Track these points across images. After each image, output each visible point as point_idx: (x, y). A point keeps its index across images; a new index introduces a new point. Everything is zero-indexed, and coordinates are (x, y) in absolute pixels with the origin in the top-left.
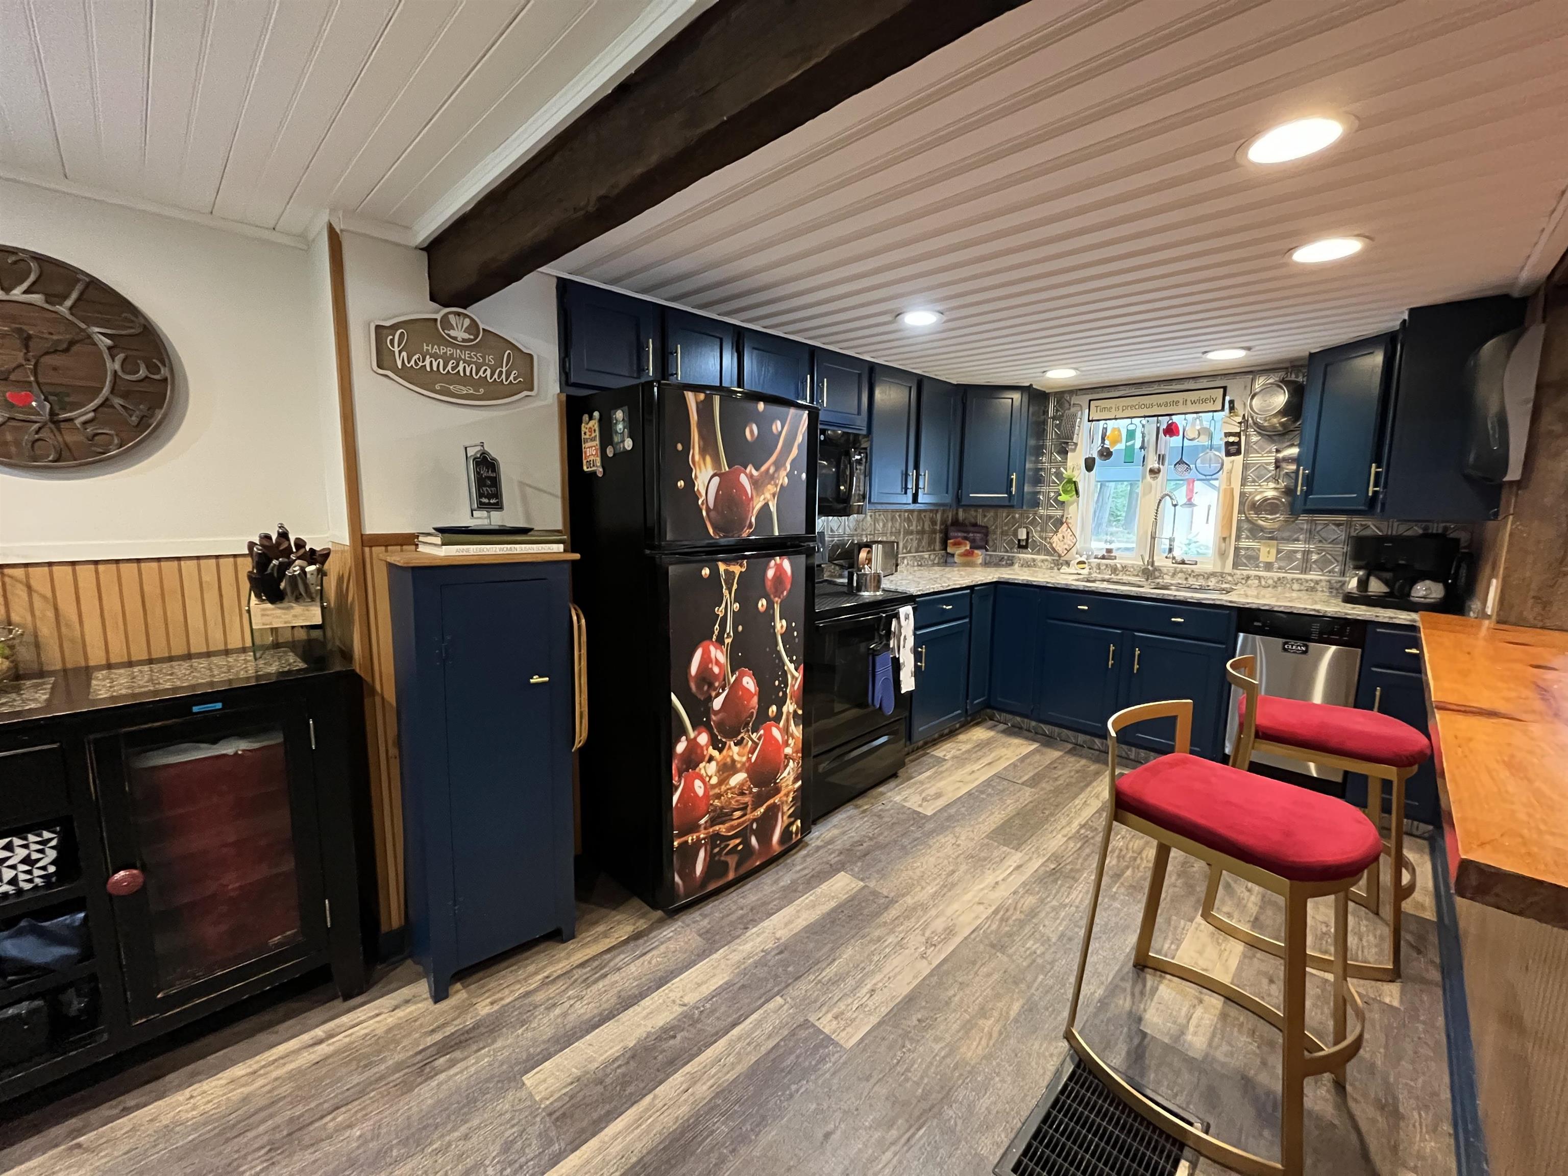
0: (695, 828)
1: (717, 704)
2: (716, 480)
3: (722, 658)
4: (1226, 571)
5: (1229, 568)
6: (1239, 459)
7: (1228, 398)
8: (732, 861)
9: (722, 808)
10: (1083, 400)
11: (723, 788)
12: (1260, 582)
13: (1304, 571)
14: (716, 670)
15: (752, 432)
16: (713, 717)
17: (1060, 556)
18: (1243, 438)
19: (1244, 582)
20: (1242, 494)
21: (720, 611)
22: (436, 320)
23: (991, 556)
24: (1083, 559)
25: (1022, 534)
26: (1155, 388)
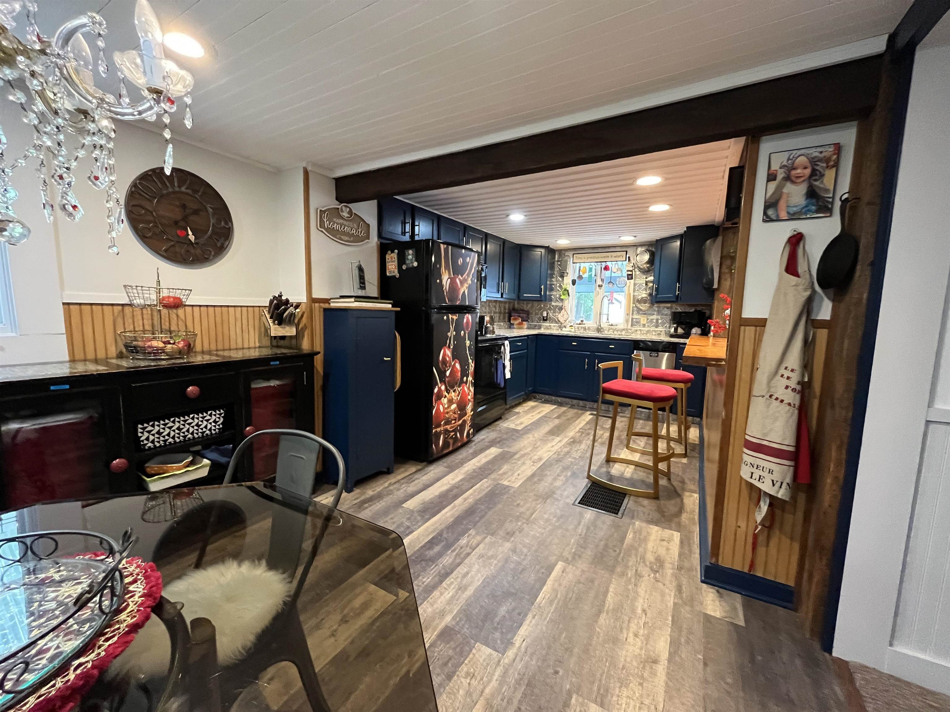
0: (439, 425)
2: (449, 280)
3: (449, 354)
5: (629, 327)
6: (632, 281)
7: (628, 256)
8: (451, 441)
9: (449, 418)
10: (570, 254)
11: (449, 410)
12: (641, 332)
13: (657, 327)
14: (448, 359)
15: (460, 261)
16: (447, 379)
17: (561, 324)
18: (633, 272)
19: (635, 332)
20: (634, 296)
21: (449, 334)
22: (338, 208)
23: (530, 323)
24: (572, 324)
25: (545, 314)
26: (600, 250)
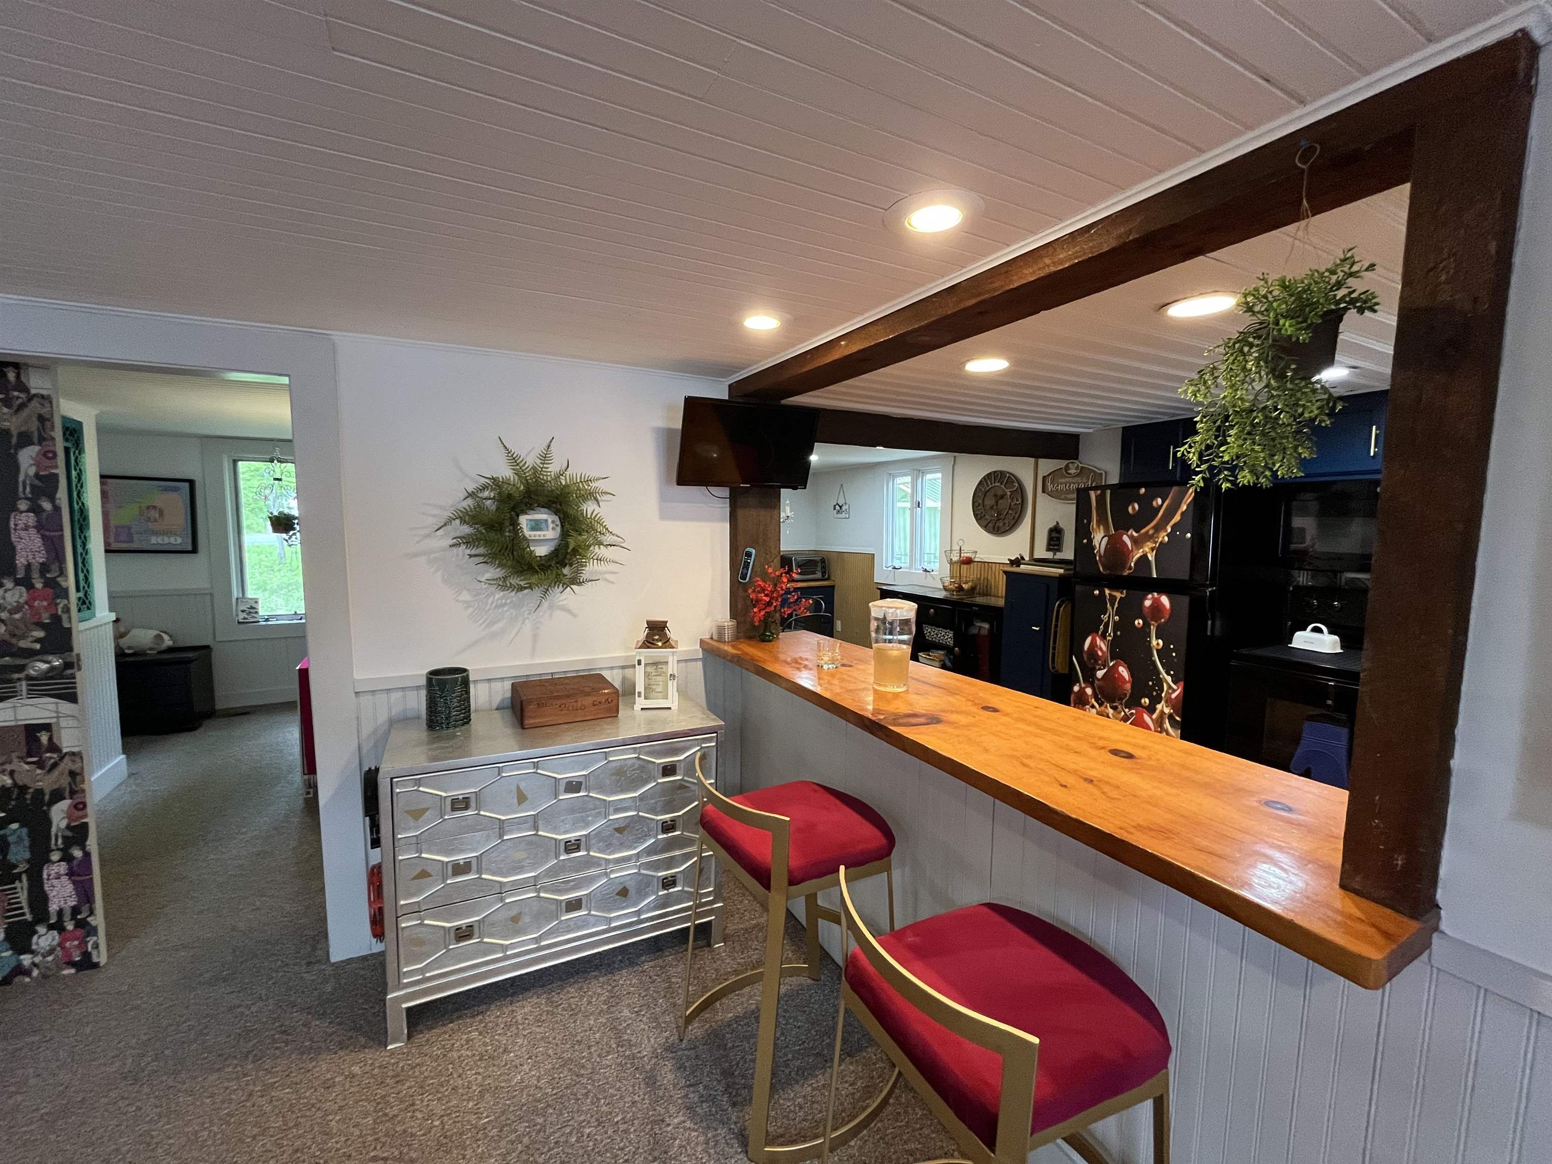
1: (1100, 674)
2: (1106, 539)
3: (1104, 648)
14: (1100, 653)
15: (1134, 508)
16: (1098, 682)
21: (1105, 618)
22: (1062, 468)
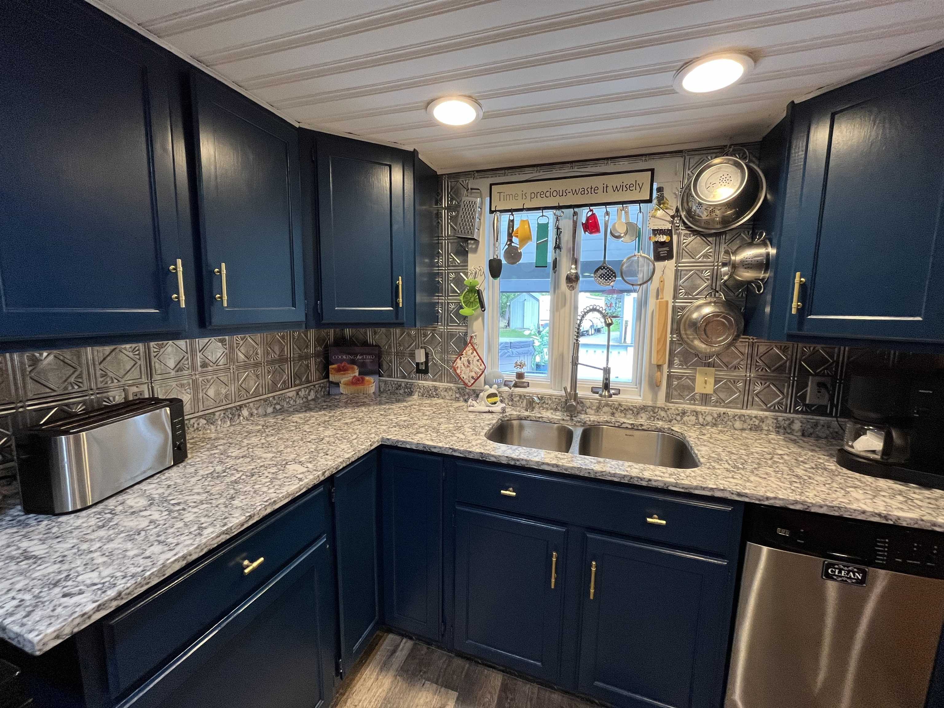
4: (658, 405)
5: (661, 401)
6: (670, 265)
7: (655, 186)
10: (483, 184)
12: (697, 419)
13: (745, 405)
17: (465, 384)
18: (675, 238)
19: (679, 418)
20: (675, 309)
23: (385, 382)
24: (493, 391)
25: (421, 357)
26: (566, 171)
